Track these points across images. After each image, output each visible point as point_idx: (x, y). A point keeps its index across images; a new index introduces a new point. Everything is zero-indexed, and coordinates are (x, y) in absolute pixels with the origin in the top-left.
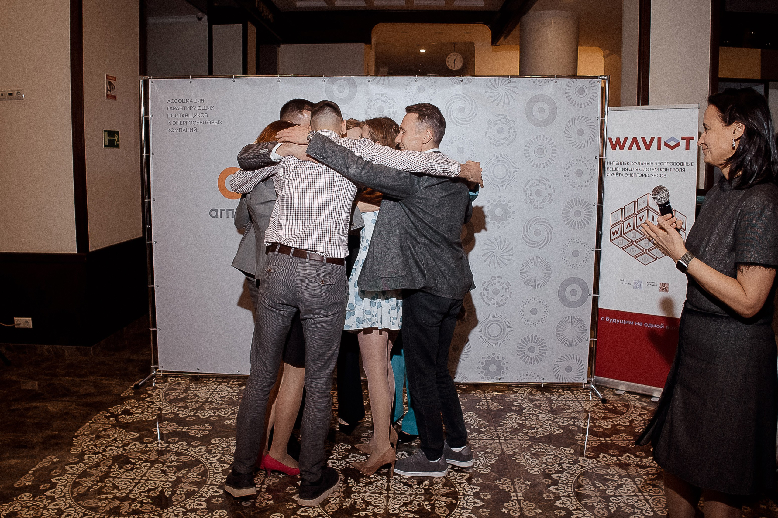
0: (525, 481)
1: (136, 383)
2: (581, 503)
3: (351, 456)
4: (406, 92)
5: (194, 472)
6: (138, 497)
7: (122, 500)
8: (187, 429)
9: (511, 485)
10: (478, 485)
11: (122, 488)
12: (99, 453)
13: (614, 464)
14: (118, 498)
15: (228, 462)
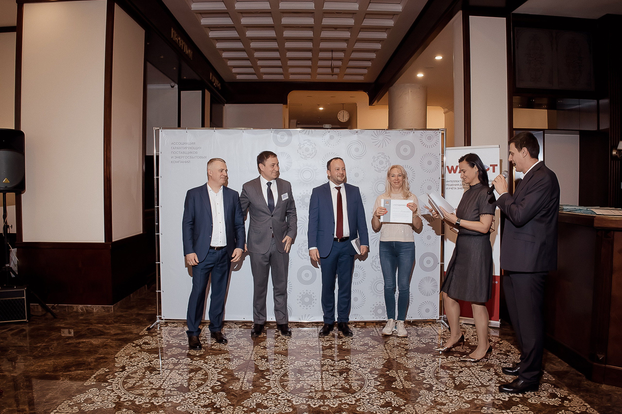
0: (404, 371)
1: (148, 326)
2: (438, 381)
3: (296, 362)
4: (322, 139)
5: (199, 373)
6: (167, 388)
7: (157, 389)
8: (189, 352)
9: (396, 373)
10: (377, 375)
11: (155, 383)
12: (134, 366)
13: (457, 361)
14: (154, 389)
15: (220, 368)
